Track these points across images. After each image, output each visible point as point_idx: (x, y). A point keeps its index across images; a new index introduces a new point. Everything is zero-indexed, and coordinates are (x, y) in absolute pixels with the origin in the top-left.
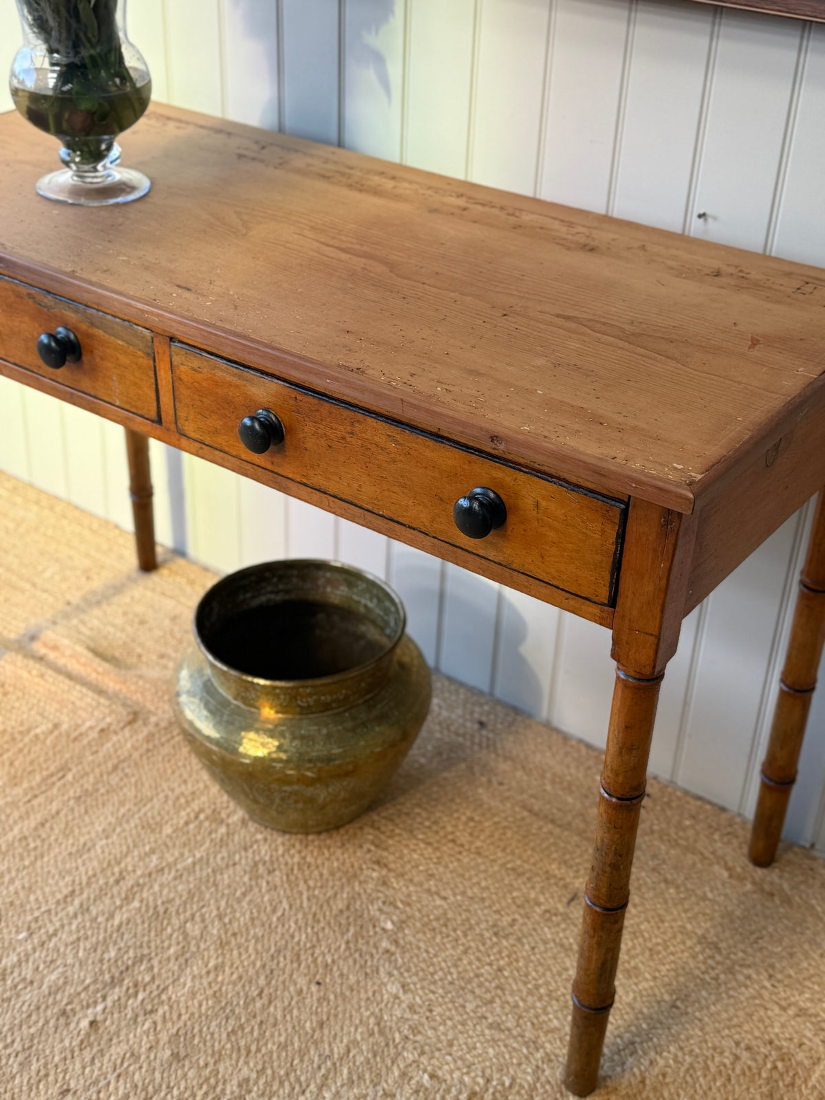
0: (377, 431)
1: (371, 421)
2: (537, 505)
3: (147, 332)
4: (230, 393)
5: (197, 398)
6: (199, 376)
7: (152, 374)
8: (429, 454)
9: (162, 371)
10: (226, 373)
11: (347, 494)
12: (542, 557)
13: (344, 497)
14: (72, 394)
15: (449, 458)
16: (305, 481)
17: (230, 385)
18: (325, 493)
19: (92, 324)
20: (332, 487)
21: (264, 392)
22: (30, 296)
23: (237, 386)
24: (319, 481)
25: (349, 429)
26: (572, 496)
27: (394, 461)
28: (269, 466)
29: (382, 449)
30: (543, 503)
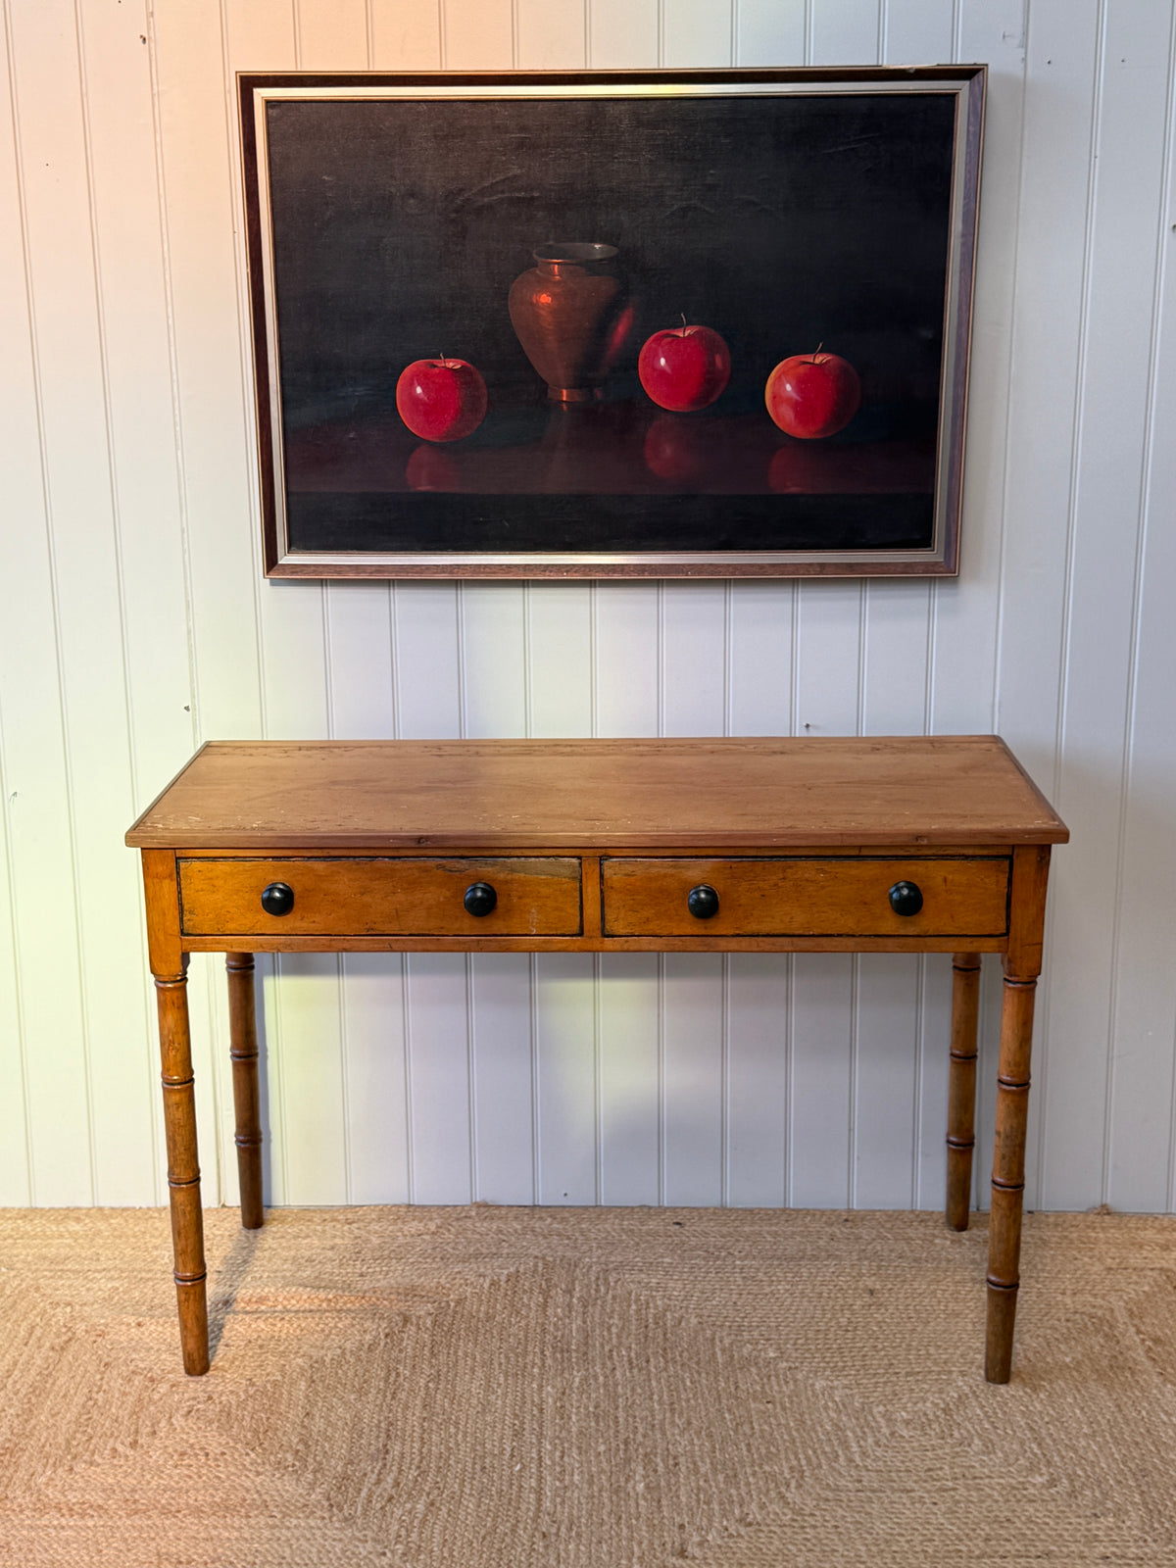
0: (808, 870)
1: (802, 863)
2: (945, 880)
3: (574, 860)
4: (665, 884)
5: (628, 897)
6: (632, 879)
7: (577, 894)
8: (853, 872)
9: (589, 889)
10: (659, 867)
11: (779, 928)
12: (952, 917)
13: (776, 932)
14: (479, 940)
15: (870, 869)
16: (737, 932)
17: (665, 876)
18: (758, 936)
19: (513, 871)
20: (765, 928)
21: (698, 872)
22: (439, 867)
23: (672, 875)
24: (753, 927)
25: (781, 876)
26: (972, 864)
27: (823, 887)
28: (704, 932)
29: (812, 881)
30: (950, 877)
